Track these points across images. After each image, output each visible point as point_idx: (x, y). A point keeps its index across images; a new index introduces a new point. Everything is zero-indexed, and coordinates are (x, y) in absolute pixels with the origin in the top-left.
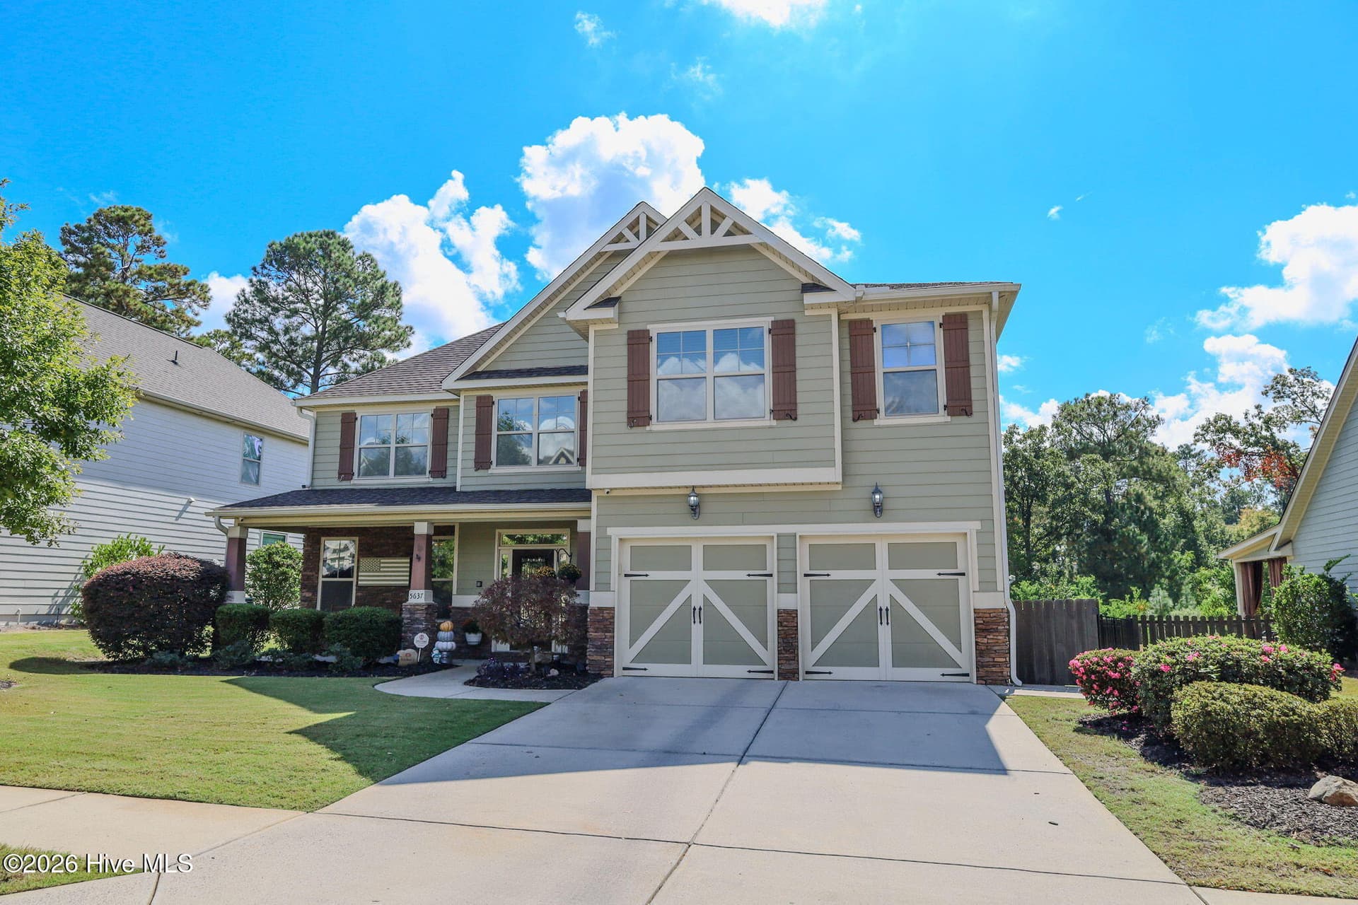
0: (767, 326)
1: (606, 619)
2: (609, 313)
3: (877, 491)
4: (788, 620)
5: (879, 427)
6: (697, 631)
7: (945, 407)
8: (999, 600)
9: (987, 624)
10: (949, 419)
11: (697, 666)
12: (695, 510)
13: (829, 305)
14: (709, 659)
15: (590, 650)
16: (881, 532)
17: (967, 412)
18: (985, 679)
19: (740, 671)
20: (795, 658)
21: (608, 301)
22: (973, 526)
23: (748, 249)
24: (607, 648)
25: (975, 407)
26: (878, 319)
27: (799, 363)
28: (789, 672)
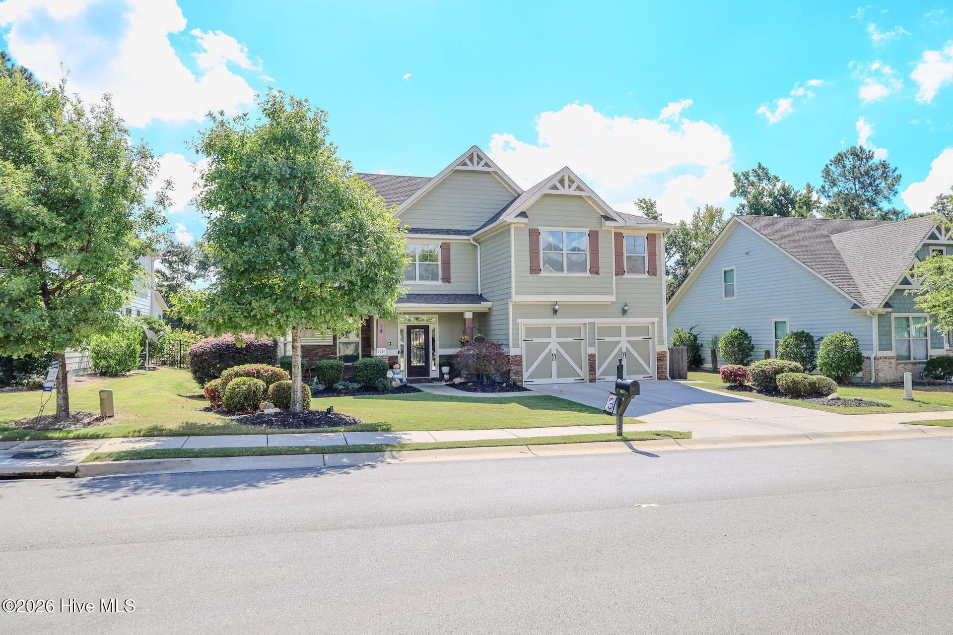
0: (588, 233)
1: (518, 361)
2: (525, 220)
3: (626, 305)
4: (592, 358)
5: (625, 278)
6: (554, 363)
7: (648, 272)
8: (664, 348)
9: (661, 357)
10: (649, 277)
11: (555, 379)
12: (555, 311)
13: (611, 227)
14: (559, 376)
15: (512, 374)
16: (624, 321)
17: (655, 275)
18: (659, 378)
19: (571, 380)
20: (595, 374)
21: (523, 214)
22: (656, 320)
23: (580, 197)
24: (519, 373)
25: (658, 273)
26: (625, 233)
27: (600, 250)
28: (593, 380)
